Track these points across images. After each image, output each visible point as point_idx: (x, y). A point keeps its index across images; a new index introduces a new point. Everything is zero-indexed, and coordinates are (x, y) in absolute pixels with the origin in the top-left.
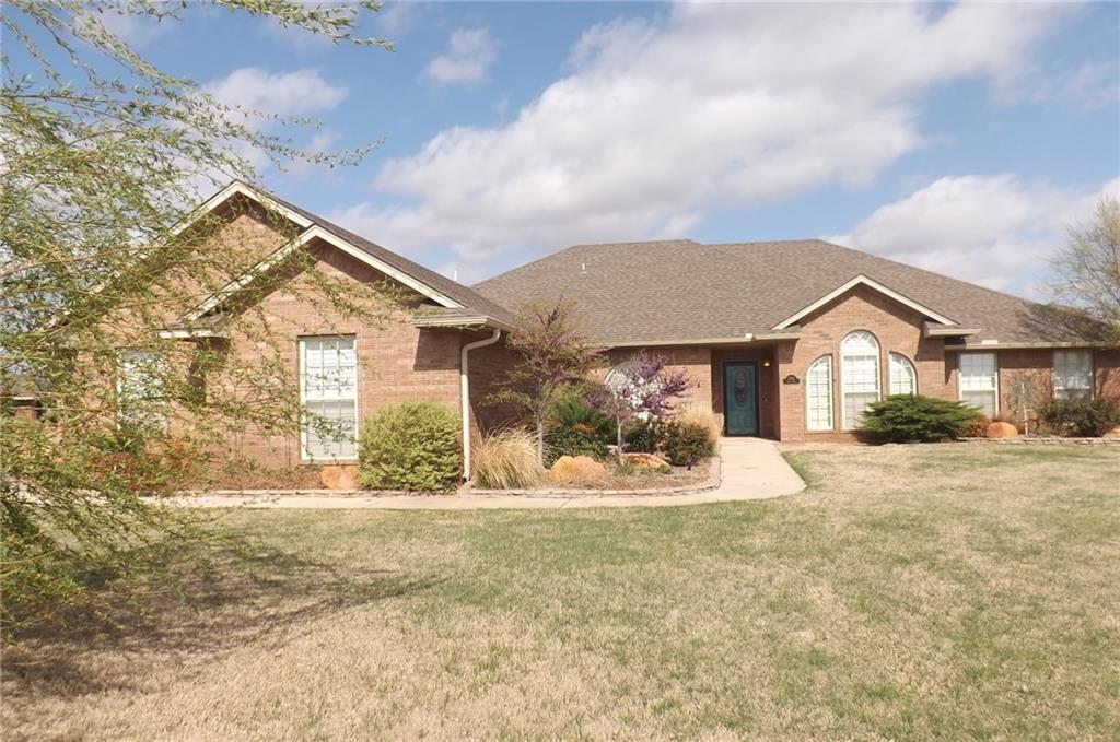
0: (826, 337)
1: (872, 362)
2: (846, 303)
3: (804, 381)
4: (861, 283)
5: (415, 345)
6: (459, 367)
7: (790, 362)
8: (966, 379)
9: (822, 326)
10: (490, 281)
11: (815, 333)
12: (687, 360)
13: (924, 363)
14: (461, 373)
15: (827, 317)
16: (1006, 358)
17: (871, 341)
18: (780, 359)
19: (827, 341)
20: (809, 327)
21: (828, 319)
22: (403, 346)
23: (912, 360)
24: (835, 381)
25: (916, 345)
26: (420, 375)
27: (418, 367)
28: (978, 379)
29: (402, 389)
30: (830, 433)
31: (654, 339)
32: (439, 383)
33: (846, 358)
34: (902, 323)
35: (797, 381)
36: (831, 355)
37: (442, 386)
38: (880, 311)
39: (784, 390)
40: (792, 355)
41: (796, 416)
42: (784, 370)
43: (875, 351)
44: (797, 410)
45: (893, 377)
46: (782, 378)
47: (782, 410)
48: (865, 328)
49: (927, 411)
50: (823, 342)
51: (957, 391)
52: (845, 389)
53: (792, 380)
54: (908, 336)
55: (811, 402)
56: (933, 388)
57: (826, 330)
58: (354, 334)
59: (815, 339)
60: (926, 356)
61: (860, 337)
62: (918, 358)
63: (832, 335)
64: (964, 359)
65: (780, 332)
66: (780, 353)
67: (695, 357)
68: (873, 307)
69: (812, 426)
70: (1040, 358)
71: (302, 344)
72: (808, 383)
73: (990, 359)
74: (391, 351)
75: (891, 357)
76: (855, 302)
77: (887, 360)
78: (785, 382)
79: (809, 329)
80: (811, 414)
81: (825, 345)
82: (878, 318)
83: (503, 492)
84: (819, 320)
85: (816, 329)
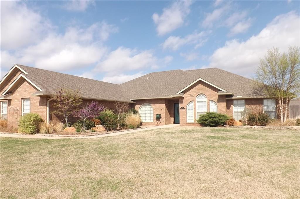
0: (192, 96)
1: (205, 103)
2: (197, 86)
3: (186, 108)
4: (200, 80)
5: (39, 100)
6: (46, 105)
7: (182, 103)
8: (236, 108)
9: (190, 93)
10: (125, 83)
11: (189, 95)
12: (159, 103)
13: (219, 103)
14: (47, 106)
15: (192, 90)
16: (248, 101)
17: (205, 97)
18: (180, 102)
19: (192, 97)
20: (187, 93)
21: (192, 91)
22: (37, 100)
23: (216, 102)
24: (195, 108)
25: (217, 98)
26: (40, 107)
27: (40, 105)
28: (240, 108)
29: (37, 110)
30: (193, 123)
31: (149, 97)
32: (43, 109)
33: (198, 102)
34: (213, 91)
35: (184, 109)
36: (193, 101)
37: (43, 110)
38: (207, 88)
39: (181, 111)
40: (183, 101)
41: (184, 118)
42: (181, 105)
43: (205, 100)
44: (184, 117)
45: (211, 107)
46: (180, 108)
47: (180, 116)
48: (203, 93)
49: (211, 117)
50: (191, 97)
51: (233, 111)
52: (197, 111)
53: (183, 108)
54: (215, 95)
55: (188, 115)
56: (222, 111)
57: (192, 94)
58: (29, 98)
59: (189, 96)
60: (220, 101)
61: (202, 96)
62: (218, 102)
63: (193, 95)
64: (235, 102)
65: (178, 95)
66: (180, 101)
67: (161, 102)
68: (205, 87)
69: (188, 121)
70: (259, 101)
71: (23, 100)
72: (187, 109)
73: (243, 102)
74: (35, 102)
75: (210, 101)
76: (200, 86)
77: (209, 102)
78: (181, 109)
79: (187, 94)
80: (188, 118)
81: (191, 98)
82: (206, 90)
83: (42, 135)
84: (190, 91)
85: (189, 94)
